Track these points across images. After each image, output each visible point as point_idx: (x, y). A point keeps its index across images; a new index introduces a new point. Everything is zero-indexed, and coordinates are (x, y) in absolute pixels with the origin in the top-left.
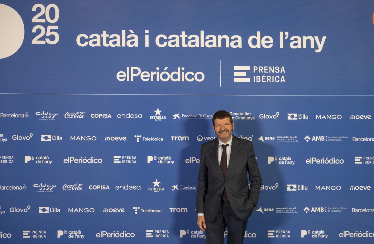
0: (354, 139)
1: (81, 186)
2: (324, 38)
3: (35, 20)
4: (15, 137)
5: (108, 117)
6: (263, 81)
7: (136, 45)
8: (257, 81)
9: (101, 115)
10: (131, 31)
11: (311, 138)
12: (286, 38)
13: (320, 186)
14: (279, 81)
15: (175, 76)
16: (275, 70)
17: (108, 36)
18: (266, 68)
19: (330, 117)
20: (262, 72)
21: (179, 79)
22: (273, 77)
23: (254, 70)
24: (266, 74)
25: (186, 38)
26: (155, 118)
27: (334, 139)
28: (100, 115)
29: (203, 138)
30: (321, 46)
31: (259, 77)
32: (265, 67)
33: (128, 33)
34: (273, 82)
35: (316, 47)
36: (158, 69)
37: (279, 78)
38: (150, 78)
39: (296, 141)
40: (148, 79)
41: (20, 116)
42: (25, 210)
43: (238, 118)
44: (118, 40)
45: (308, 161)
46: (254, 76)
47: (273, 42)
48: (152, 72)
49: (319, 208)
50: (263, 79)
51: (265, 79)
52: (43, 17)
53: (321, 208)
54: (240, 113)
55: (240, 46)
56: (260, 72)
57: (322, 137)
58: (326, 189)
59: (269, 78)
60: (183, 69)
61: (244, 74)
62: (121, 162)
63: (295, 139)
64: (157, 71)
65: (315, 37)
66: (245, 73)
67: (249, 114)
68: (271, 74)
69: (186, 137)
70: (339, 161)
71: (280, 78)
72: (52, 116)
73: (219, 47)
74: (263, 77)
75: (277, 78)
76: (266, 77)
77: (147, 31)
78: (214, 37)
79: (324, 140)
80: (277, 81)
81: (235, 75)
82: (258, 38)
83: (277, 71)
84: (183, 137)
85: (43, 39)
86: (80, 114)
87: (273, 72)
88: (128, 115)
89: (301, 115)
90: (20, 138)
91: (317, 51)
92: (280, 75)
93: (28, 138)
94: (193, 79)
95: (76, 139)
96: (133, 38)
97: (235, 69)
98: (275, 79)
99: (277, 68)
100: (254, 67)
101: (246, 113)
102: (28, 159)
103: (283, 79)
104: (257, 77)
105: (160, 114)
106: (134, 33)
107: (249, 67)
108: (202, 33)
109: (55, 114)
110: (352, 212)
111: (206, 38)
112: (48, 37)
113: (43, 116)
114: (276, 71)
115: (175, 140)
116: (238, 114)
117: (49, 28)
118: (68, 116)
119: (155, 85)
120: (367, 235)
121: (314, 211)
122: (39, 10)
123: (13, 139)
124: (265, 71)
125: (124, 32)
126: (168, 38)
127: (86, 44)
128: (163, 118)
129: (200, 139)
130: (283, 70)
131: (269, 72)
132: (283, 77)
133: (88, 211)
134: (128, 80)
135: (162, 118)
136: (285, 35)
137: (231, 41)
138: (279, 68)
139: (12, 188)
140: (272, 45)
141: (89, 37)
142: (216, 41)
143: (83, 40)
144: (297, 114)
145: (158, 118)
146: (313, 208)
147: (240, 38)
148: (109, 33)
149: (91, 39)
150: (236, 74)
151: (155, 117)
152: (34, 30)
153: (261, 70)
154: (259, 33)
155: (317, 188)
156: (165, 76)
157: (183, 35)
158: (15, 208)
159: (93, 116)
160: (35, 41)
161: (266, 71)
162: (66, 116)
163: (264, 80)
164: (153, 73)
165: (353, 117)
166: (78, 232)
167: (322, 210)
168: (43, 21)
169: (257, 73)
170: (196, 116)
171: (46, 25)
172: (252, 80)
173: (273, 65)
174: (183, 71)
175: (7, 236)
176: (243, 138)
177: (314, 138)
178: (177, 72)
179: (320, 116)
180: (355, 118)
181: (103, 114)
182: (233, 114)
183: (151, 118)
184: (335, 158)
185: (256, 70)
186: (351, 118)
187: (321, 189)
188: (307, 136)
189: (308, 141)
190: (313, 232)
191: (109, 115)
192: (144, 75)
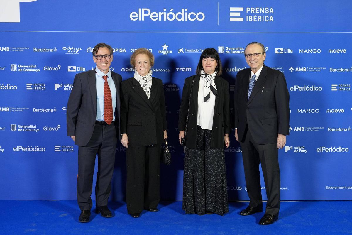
0: (332, 70)
4: (46, 68)
5: (123, 52)
6: (254, 21)
8: (250, 21)
9: (117, 50)
11: (295, 69)
13: (301, 110)
14: (268, 20)
15: (180, 16)
16: (265, 10)
18: (257, 9)
19: (311, 51)
20: (254, 12)
21: (183, 19)
22: (263, 16)
27: (314, 69)
32: (256, 8)
34: (263, 21)
36: (165, 10)
37: (268, 17)
38: (158, 18)
40: (157, 19)
41: (50, 50)
42: (56, 129)
43: (233, 52)
45: (291, 88)
46: (247, 16)
48: (160, 13)
49: (300, 128)
50: (254, 18)
51: (256, 18)
53: (302, 128)
54: (235, 48)
56: (252, 12)
57: (304, 68)
59: (260, 18)
60: (186, 10)
64: (164, 12)
66: (239, 13)
67: (242, 49)
68: (262, 14)
69: (189, 69)
70: (318, 89)
71: (270, 17)
72: (76, 50)
74: (254, 16)
75: (267, 17)
76: (257, 17)
79: (306, 70)
80: (267, 20)
83: (267, 12)
84: (186, 69)
87: (263, 12)
89: (287, 50)
90: (51, 69)
92: (269, 15)
93: (57, 69)
94: (194, 19)
98: (265, 19)
99: (267, 9)
100: (247, 8)
101: (240, 48)
102: (57, 86)
103: (271, 19)
104: (250, 16)
105: (167, 49)
107: (243, 8)
109: (79, 49)
110: (328, 131)
113: (69, 51)
114: (265, 12)
115: (180, 71)
116: (233, 49)
118: (90, 51)
119: (162, 24)
120: (340, 150)
121: (296, 131)
123: (44, 69)
130: (271, 11)
131: (260, 12)
132: (271, 17)
134: (140, 19)
135: (168, 52)
138: (268, 9)
139: (45, 110)
145: (165, 52)
146: (295, 128)
150: (231, 14)
151: (163, 52)
153: (253, 11)
155: (299, 111)
156: (171, 16)
158: (48, 127)
161: (257, 11)
162: (88, 51)
163: (255, 20)
164: (160, 14)
165: (331, 51)
170: (198, 51)
172: (245, 19)
173: (263, 6)
174: (186, 12)
175: (42, 149)
176: (237, 69)
177: (297, 69)
178: (182, 12)
179: (303, 50)
180: (333, 51)
181: (119, 49)
182: (229, 49)
183: (159, 52)
184: (314, 86)
185: (248, 11)
186: (329, 52)
187: (302, 112)
188: (292, 67)
189: (292, 71)
190: (295, 148)
191: (124, 49)
192: (153, 15)
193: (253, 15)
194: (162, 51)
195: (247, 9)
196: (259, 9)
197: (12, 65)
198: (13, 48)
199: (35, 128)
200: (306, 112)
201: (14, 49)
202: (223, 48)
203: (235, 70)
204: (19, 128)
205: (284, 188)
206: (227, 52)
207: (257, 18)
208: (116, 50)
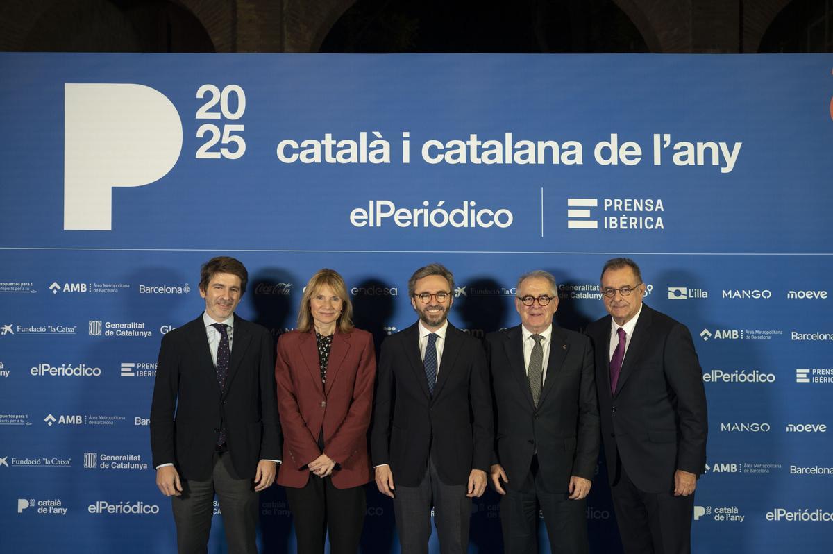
0: (795, 336)
2: (738, 146)
3: (201, 114)
4: (166, 328)
6: (622, 227)
7: (386, 159)
8: (611, 227)
10: (378, 134)
11: (713, 334)
12: (665, 146)
13: (729, 424)
14: (652, 226)
15: (459, 218)
16: (644, 205)
17: (335, 144)
18: (628, 203)
19: (748, 294)
20: (621, 210)
21: (465, 223)
22: (641, 218)
23: (606, 206)
24: (628, 214)
25: (478, 147)
30: (731, 161)
31: (616, 219)
32: (626, 201)
33: (371, 138)
34: (641, 227)
35: (723, 163)
36: (426, 203)
37: (652, 220)
38: (412, 221)
40: (408, 223)
41: (174, 290)
43: (575, 295)
44: (353, 150)
45: (706, 376)
46: (606, 218)
47: (641, 154)
48: (415, 210)
49: (728, 465)
50: (622, 223)
51: (625, 223)
52: (217, 108)
53: (732, 465)
54: (579, 287)
55: (579, 160)
56: (616, 210)
57: (733, 331)
60: (473, 204)
61: (587, 213)
64: (424, 207)
65: (720, 143)
66: (589, 211)
67: (596, 288)
68: (638, 214)
69: (477, 331)
70: (766, 378)
71: (655, 220)
73: (539, 162)
74: (621, 218)
75: (649, 220)
76: (628, 219)
77: (406, 135)
78: (530, 144)
79: (737, 337)
80: (649, 226)
81: (569, 216)
82: (613, 145)
83: (649, 208)
84: (473, 331)
85: (215, 149)
86: (283, 287)
87: (641, 209)
88: (372, 290)
89: (694, 291)
91: (724, 170)
92: (655, 214)
94: (491, 223)
96: (380, 147)
97: (569, 205)
98: (645, 223)
99: (649, 203)
100: (606, 200)
101: (591, 287)
103: (660, 223)
104: (611, 218)
106: (381, 137)
107: (596, 201)
108: (509, 136)
110: (791, 473)
111: (516, 147)
112: (225, 146)
114: (646, 208)
116: (576, 288)
117: (228, 128)
118: (262, 292)
119: (421, 234)
120: (819, 516)
121: (719, 471)
122: (209, 96)
123: (162, 332)
124: (626, 208)
125: (363, 135)
126: (444, 146)
127: (294, 157)
130: (659, 206)
131: (633, 209)
132: (659, 219)
134: (371, 224)
136: (665, 140)
137: (561, 151)
140: (640, 159)
141: (299, 145)
142: (533, 153)
143: (289, 151)
144: (686, 289)
146: (717, 465)
147: (578, 146)
148: (337, 138)
149: (304, 149)
150: (571, 213)
152: (200, 133)
153: (619, 206)
154: (614, 137)
155: (723, 428)
156: (439, 218)
157: (474, 141)
160: (202, 153)
161: (628, 207)
162: (258, 291)
163: (624, 225)
164: (417, 212)
165: (792, 294)
168: (217, 116)
169: (611, 212)
170: (498, 292)
171: (221, 123)
172: (601, 224)
173: (642, 196)
174: (473, 208)
175: (152, 509)
177: (718, 334)
178: (462, 208)
179: (730, 291)
180: (797, 295)
182: (567, 288)
184: (757, 371)
185: (608, 206)
186: (789, 297)
187: (731, 429)
188: (706, 330)
189: (706, 338)
192: (402, 214)
193: (618, 214)
195: (606, 203)
196: (632, 203)
197: (91, 323)
198: (95, 286)
199: (137, 462)
201: (97, 288)
204: (102, 462)
207: (628, 221)
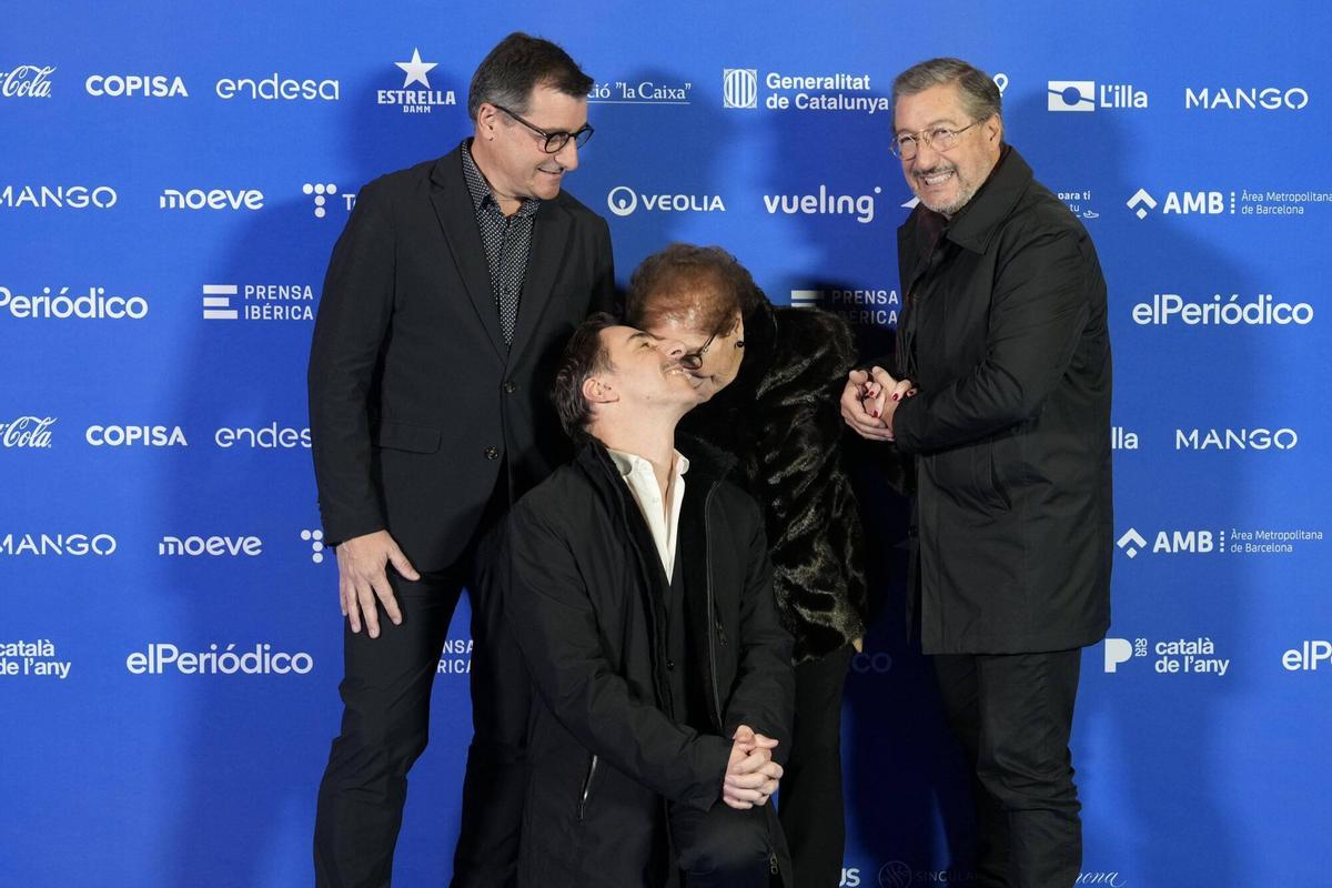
1: (48, 429)
5: (172, 94)
9: (134, 83)
11: (1161, 201)
13: (1195, 432)
19: (1250, 97)
26: (400, 101)
27: (1272, 203)
28: (130, 84)
29: (640, 202)
39: (1088, 215)
43: (809, 102)
45: (1141, 310)
49: (1191, 535)
53: (1201, 534)
54: (819, 80)
57: (1212, 195)
58: (1224, 445)
62: (241, 313)
63: (1084, 205)
67: (862, 83)
70: (1290, 314)
79: (1221, 208)
86: (32, 75)
88: (272, 86)
89: (1114, 90)
95: (14, 202)
101: (849, 79)
105: (425, 83)
116: (810, 83)
121: (1168, 550)
128: (439, 102)
129: (622, 203)
133: (83, 549)
135: (435, 99)
144: (1093, 84)
145: (417, 99)
146: (1162, 535)
151: (404, 97)
155: (1181, 441)
159: (96, 86)
166: (37, 649)
167: (1205, 546)
170: (605, 93)
176: (832, 199)
177: (1172, 202)
179: (1205, 93)
181: (147, 79)
182: (787, 83)
183: (380, 97)
184: (1269, 298)
187: (1200, 444)
188: (1142, 190)
189: (1142, 214)
190: (1162, 648)
191: (178, 81)
194: (400, 93)
200: (1224, 444)
202: (751, 76)
203: (818, 207)
205: (1098, 878)
206: (772, 103)
208: (130, 87)
